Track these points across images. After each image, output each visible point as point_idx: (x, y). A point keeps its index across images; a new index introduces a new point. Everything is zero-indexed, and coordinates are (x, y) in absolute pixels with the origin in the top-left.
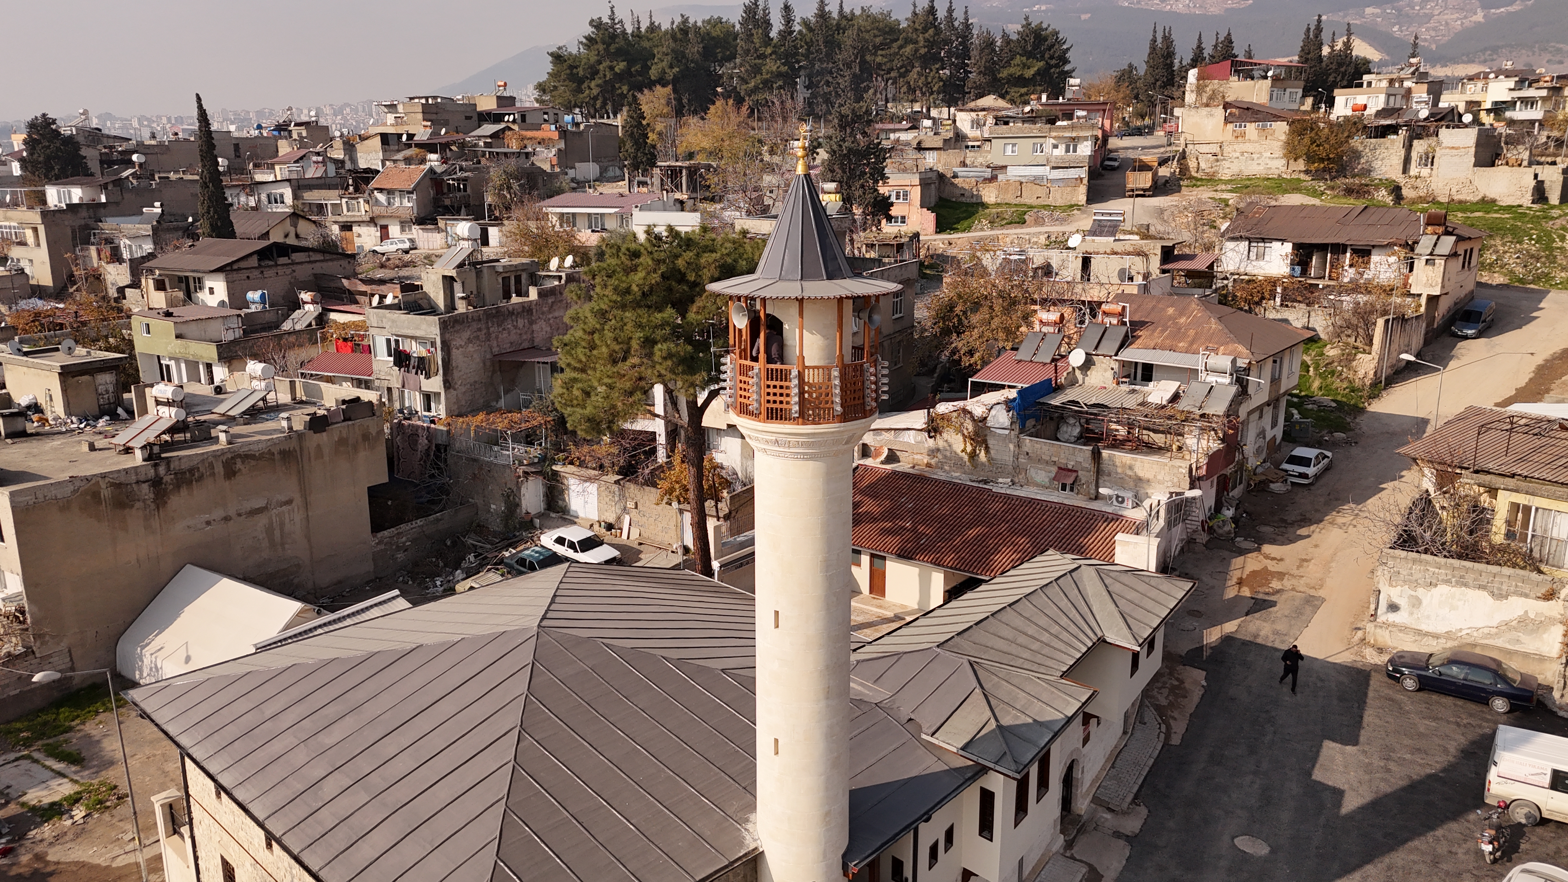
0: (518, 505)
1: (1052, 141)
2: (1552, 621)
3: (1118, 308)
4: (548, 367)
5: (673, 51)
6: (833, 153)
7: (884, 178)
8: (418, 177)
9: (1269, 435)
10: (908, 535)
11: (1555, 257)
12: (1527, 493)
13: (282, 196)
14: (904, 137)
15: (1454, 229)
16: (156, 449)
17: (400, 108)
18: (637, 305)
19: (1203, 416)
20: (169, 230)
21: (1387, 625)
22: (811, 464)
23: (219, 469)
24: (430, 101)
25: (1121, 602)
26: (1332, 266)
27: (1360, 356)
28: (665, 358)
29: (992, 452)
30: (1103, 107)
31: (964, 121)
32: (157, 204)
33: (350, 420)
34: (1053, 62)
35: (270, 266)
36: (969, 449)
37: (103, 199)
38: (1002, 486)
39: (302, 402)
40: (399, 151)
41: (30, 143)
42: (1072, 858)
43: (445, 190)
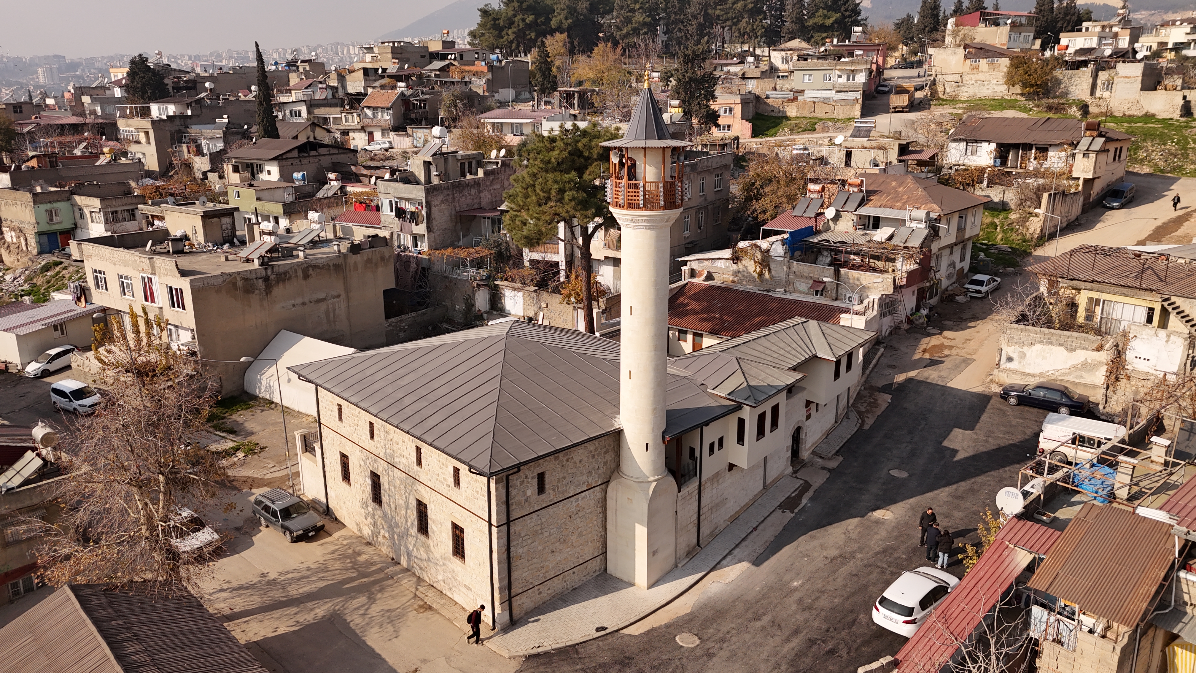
0: (473, 305)
1: (838, 72)
2: (1101, 363)
3: (858, 181)
4: (490, 221)
5: (568, 7)
6: (679, 80)
7: (714, 98)
8: (393, 98)
9: (958, 266)
10: (717, 321)
11: (1188, 154)
12: (1098, 291)
13: (299, 112)
14: (733, 69)
15: (1106, 133)
16: (266, 260)
17: (376, 50)
18: (554, 170)
19: (905, 247)
20: (233, 134)
21: (1005, 370)
22: (649, 232)
23: (300, 273)
24: (396, 45)
25: (829, 338)
26: (1022, 160)
27: (1031, 218)
28: (570, 200)
29: (773, 272)
30: (877, 48)
31: (777, 58)
32: (225, 116)
33: (373, 247)
34: (847, 14)
35: (306, 157)
36: (758, 270)
37: (189, 113)
38: (778, 293)
39: (340, 238)
40: (375, 80)
41: (131, 74)
42: (796, 477)
43: (411, 108)
